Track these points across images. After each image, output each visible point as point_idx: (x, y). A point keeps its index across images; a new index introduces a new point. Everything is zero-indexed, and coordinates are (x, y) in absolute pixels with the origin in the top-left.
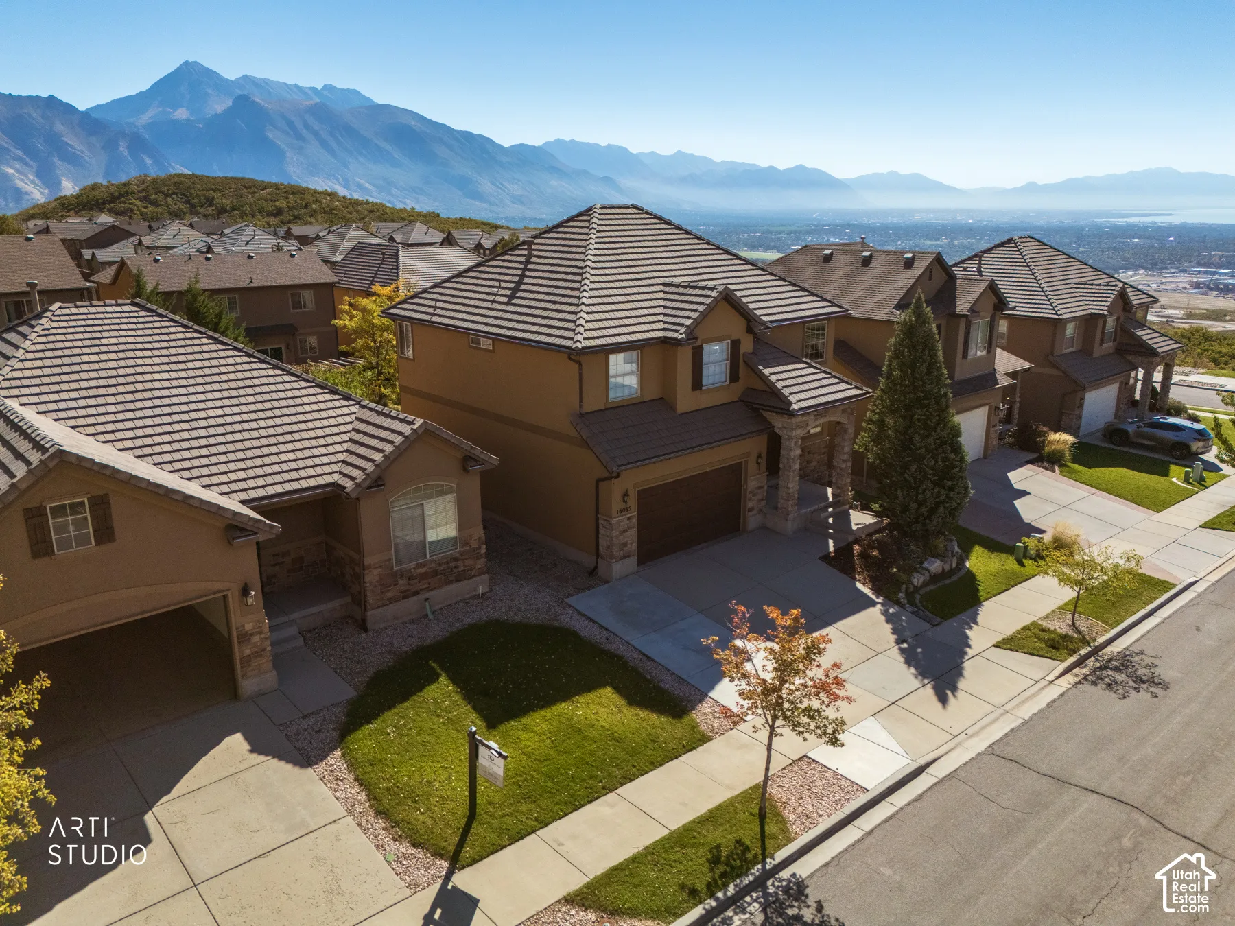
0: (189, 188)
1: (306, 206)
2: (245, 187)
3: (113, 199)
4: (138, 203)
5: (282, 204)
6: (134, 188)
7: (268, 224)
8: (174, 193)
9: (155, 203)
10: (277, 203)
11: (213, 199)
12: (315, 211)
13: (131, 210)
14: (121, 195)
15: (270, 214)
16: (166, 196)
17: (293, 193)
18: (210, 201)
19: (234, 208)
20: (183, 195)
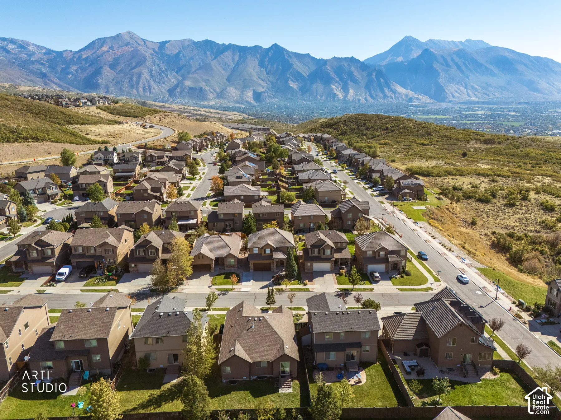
0: (359, 119)
1: (398, 126)
2: (379, 119)
3: (336, 124)
4: (342, 125)
5: (389, 126)
6: (343, 120)
7: (381, 134)
8: (354, 122)
9: (347, 126)
10: (387, 125)
11: (366, 124)
12: (401, 128)
13: (339, 128)
14: (338, 123)
15: (384, 130)
16: (351, 122)
17: (395, 120)
18: (365, 124)
19: (372, 127)
20: (357, 122)
